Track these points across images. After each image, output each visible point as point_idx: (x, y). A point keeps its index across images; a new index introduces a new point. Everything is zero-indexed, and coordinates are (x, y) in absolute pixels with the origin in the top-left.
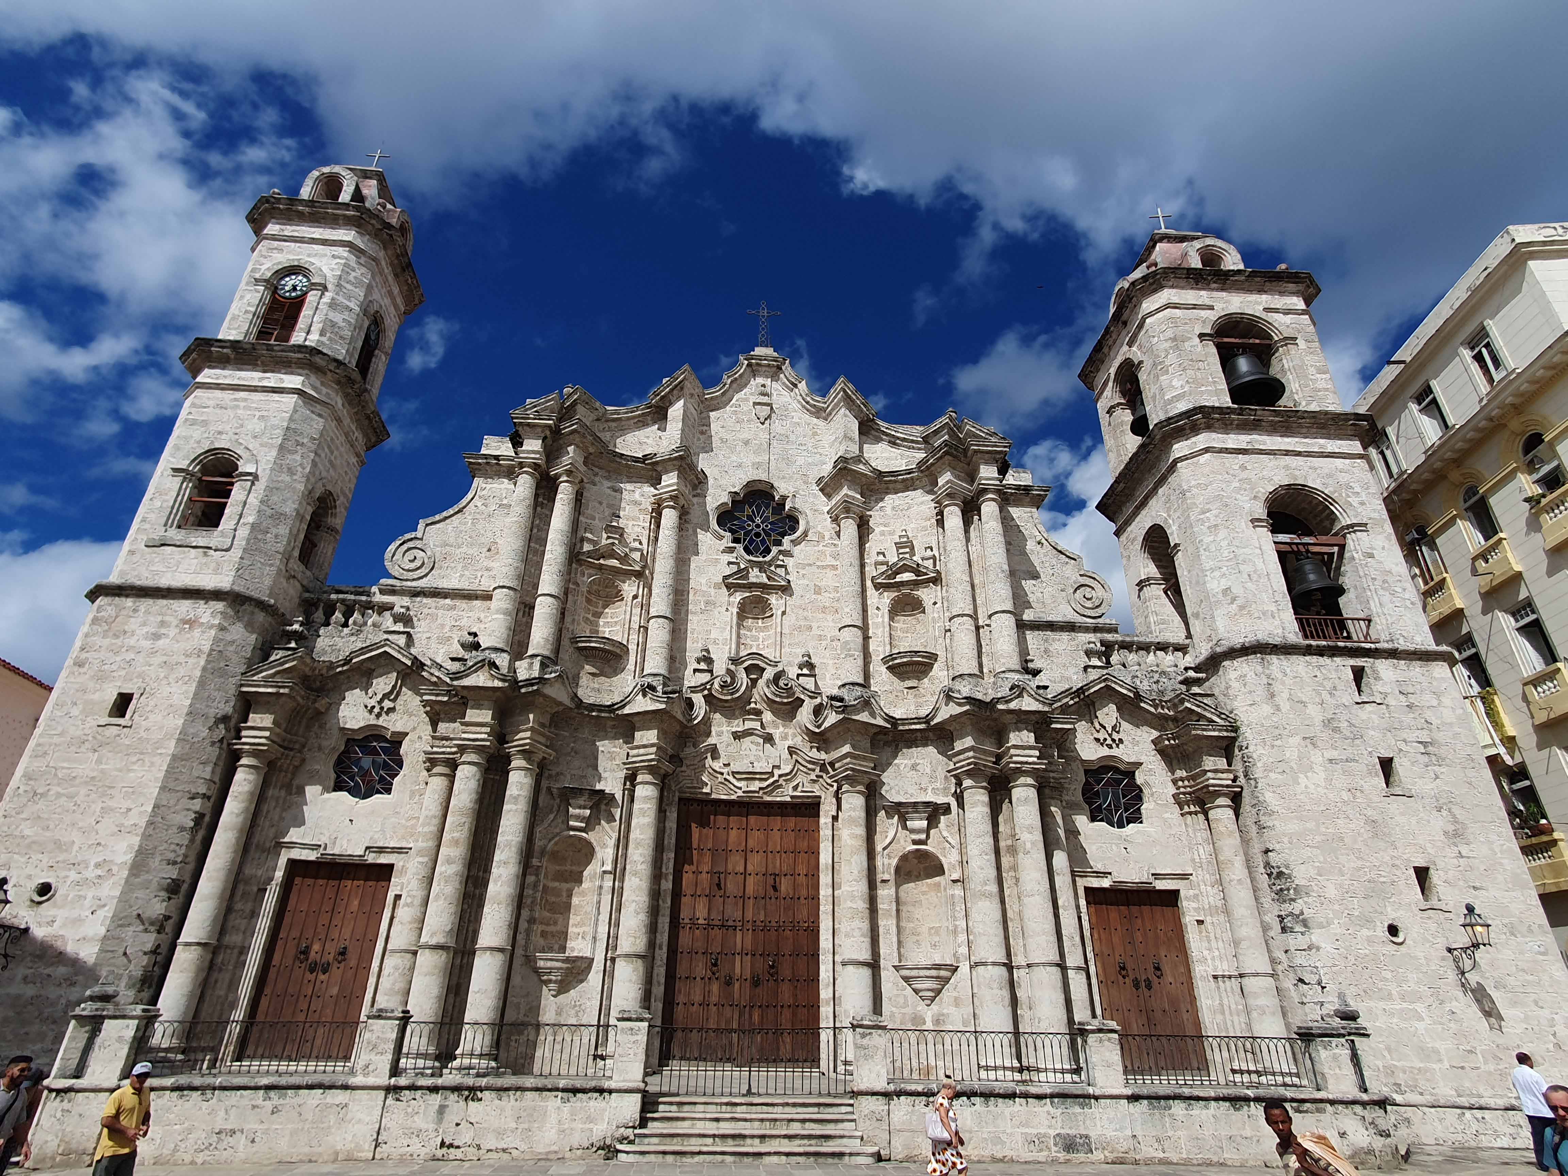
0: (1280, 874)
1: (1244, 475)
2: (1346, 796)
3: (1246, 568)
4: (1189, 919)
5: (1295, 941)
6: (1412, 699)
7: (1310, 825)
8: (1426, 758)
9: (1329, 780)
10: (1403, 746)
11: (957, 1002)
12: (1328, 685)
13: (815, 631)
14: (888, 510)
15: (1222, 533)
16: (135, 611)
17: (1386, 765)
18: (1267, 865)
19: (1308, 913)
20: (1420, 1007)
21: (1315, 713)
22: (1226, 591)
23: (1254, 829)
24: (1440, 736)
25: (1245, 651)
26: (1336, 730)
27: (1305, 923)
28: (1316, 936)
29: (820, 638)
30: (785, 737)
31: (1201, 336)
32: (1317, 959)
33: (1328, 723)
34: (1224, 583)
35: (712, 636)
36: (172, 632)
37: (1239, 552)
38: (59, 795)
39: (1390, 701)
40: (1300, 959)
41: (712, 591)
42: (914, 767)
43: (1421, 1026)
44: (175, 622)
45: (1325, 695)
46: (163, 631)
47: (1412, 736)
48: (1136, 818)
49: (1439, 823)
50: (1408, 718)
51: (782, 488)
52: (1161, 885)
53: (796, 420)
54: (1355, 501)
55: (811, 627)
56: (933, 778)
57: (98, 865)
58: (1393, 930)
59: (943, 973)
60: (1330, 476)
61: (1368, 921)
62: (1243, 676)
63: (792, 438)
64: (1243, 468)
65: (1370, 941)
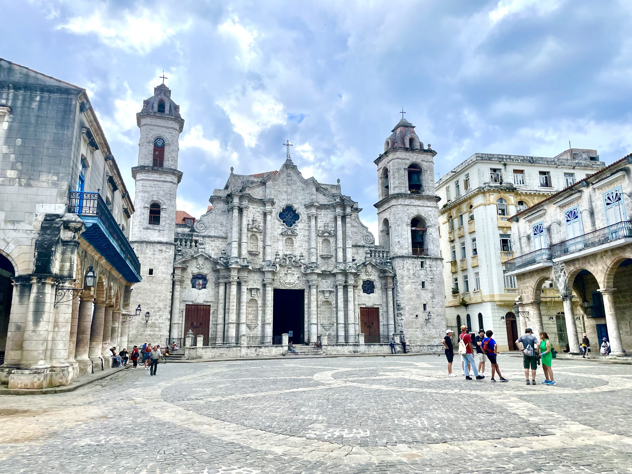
0: (399, 305)
1: (408, 212)
2: (414, 290)
3: (404, 237)
4: (380, 313)
5: (399, 318)
6: (432, 269)
7: (406, 296)
8: (431, 282)
9: (411, 286)
10: (427, 279)
11: (333, 331)
12: (415, 265)
13: (304, 247)
14: (322, 215)
15: (400, 227)
16: (147, 248)
17: (423, 283)
18: (397, 303)
19: (402, 313)
20: (418, 330)
21: (412, 272)
22: (399, 242)
23: (395, 296)
24: (435, 277)
25: (400, 257)
26: (415, 275)
27: (401, 315)
28: (403, 317)
29: (305, 249)
30: (297, 274)
31: (404, 169)
32: (403, 322)
33: (414, 274)
34: (399, 240)
35: (280, 248)
36: (157, 253)
37: (403, 232)
38: (144, 293)
39: (428, 269)
40: (399, 322)
41: (278, 236)
42: (326, 282)
43: (417, 333)
44: (157, 251)
45: (414, 268)
46: (155, 253)
47: (429, 277)
48: (373, 292)
49: (430, 295)
50: (430, 273)
51: (295, 206)
52: (376, 307)
53: (298, 185)
54: (431, 219)
55: (302, 246)
56: (330, 285)
57: (157, 308)
58: (417, 316)
59: (331, 325)
60: (427, 212)
61: (412, 314)
62: (399, 262)
63: (298, 191)
64: (408, 210)
65: (412, 318)
